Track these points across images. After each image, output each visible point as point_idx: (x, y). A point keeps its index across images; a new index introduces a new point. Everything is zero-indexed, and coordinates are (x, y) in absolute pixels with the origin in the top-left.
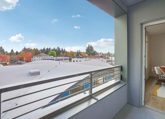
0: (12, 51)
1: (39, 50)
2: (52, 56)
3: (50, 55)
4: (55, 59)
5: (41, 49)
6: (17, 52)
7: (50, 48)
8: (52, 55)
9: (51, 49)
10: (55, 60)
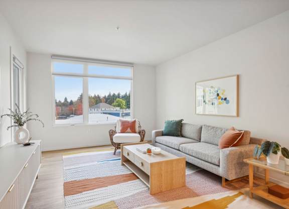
0: (66, 99)
1: (102, 98)
2: (118, 108)
3: (114, 106)
4: (121, 113)
5: (105, 96)
6: (71, 101)
7: (119, 94)
8: (119, 106)
9: (121, 96)
10: (121, 115)
